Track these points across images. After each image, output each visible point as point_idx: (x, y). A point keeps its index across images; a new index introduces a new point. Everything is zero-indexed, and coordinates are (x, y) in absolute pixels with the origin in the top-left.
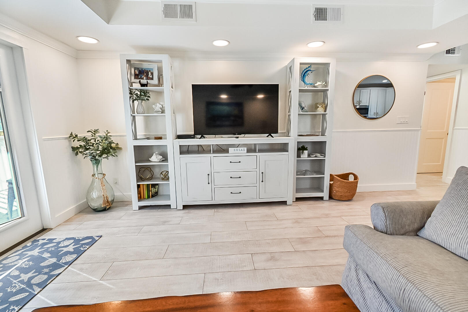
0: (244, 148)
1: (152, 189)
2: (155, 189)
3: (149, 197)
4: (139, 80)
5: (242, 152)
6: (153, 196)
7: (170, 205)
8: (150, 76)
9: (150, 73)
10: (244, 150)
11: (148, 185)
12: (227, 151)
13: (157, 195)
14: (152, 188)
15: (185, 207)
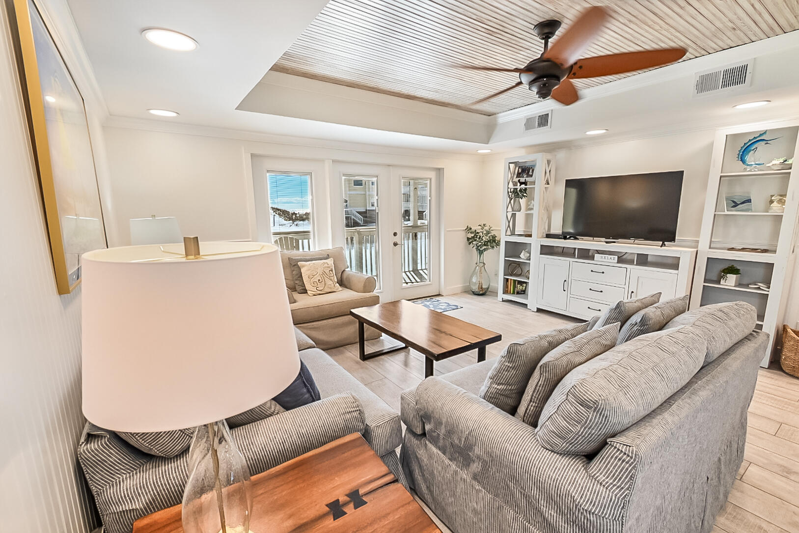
0: (614, 256)
1: (519, 286)
2: (521, 287)
3: (514, 293)
4: (519, 179)
5: (610, 261)
6: (518, 293)
7: (527, 305)
8: (530, 173)
9: (531, 170)
10: (614, 259)
11: (515, 281)
12: (592, 258)
13: (523, 294)
14: (518, 284)
15: (539, 310)
